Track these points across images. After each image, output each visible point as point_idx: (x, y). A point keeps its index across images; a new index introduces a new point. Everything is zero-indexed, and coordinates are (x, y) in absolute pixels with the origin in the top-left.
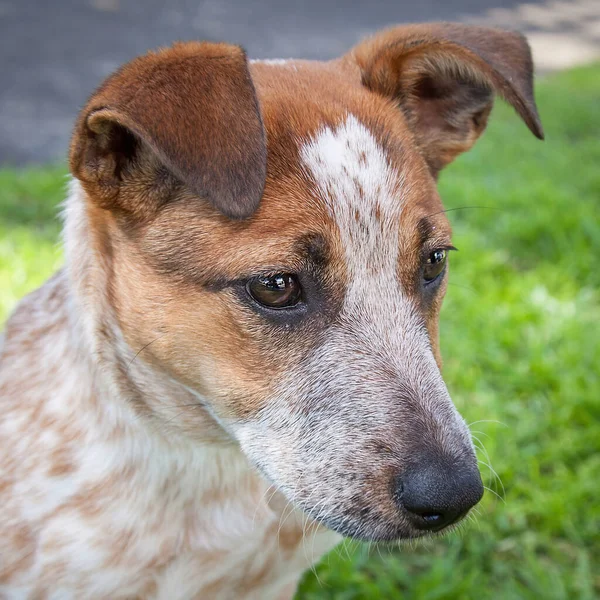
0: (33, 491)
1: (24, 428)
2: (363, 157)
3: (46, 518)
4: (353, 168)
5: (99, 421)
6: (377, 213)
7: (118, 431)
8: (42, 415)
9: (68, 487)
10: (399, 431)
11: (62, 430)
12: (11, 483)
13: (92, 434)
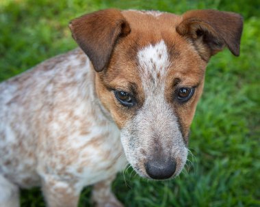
0: (75, 139)
1: (67, 119)
2: (160, 56)
3: (82, 148)
4: (155, 60)
5: (96, 120)
6: (158, 76)
7: (103, 123)
8: (74, 116)
9: (87, 138)
10: (149, 148)
11: (82, 121)
12: (67, 136)
13: (94, 124)
